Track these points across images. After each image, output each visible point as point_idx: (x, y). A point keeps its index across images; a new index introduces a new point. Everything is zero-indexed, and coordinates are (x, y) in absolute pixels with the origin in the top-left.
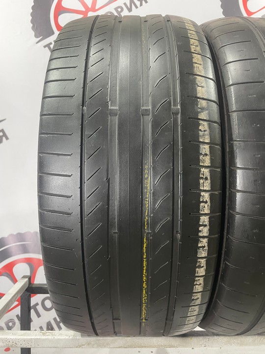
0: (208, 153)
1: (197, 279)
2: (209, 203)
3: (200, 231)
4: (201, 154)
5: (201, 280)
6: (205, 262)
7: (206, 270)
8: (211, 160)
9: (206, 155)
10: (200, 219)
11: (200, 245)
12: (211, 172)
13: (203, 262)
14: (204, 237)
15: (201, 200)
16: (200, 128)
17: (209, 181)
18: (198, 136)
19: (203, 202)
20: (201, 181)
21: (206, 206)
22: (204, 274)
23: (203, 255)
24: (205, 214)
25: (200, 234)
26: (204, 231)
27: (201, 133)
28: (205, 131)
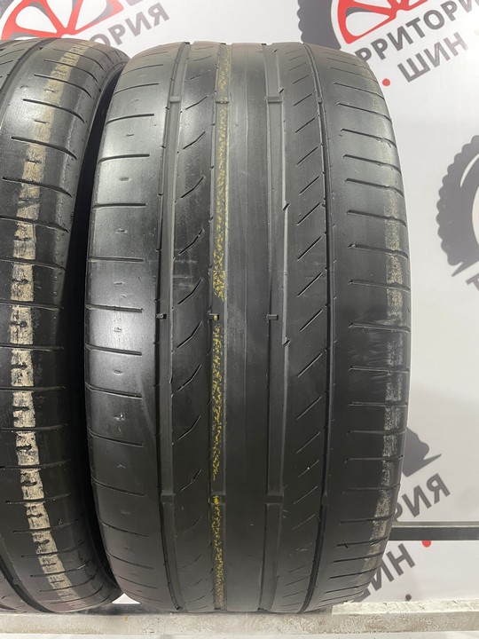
0: (29, 278)
1: (28, 505)
2: (30, 367)
3: (17, 419)
4: (15, 280)
5: (40, 508)
6: (37, 475)
7: (44, 489)
8: (35, 290)
9: (25, 281)
10: (13, 397)
11: (19, 444)
12: (32, 312)
13: (34, 475)
14: (25, 430)
15: (14, 362)
16: (18, 233)
17: (29, 329)
18: (11, 248)
19: (17, 366)
20: (13, 329)
21: (24, 373)
22: (43, 497)
23: (30, 463)
24: (24, 389)
25: (17, 424)
26: (26, 419)
27: (18, 243)
28: (25, 239)
